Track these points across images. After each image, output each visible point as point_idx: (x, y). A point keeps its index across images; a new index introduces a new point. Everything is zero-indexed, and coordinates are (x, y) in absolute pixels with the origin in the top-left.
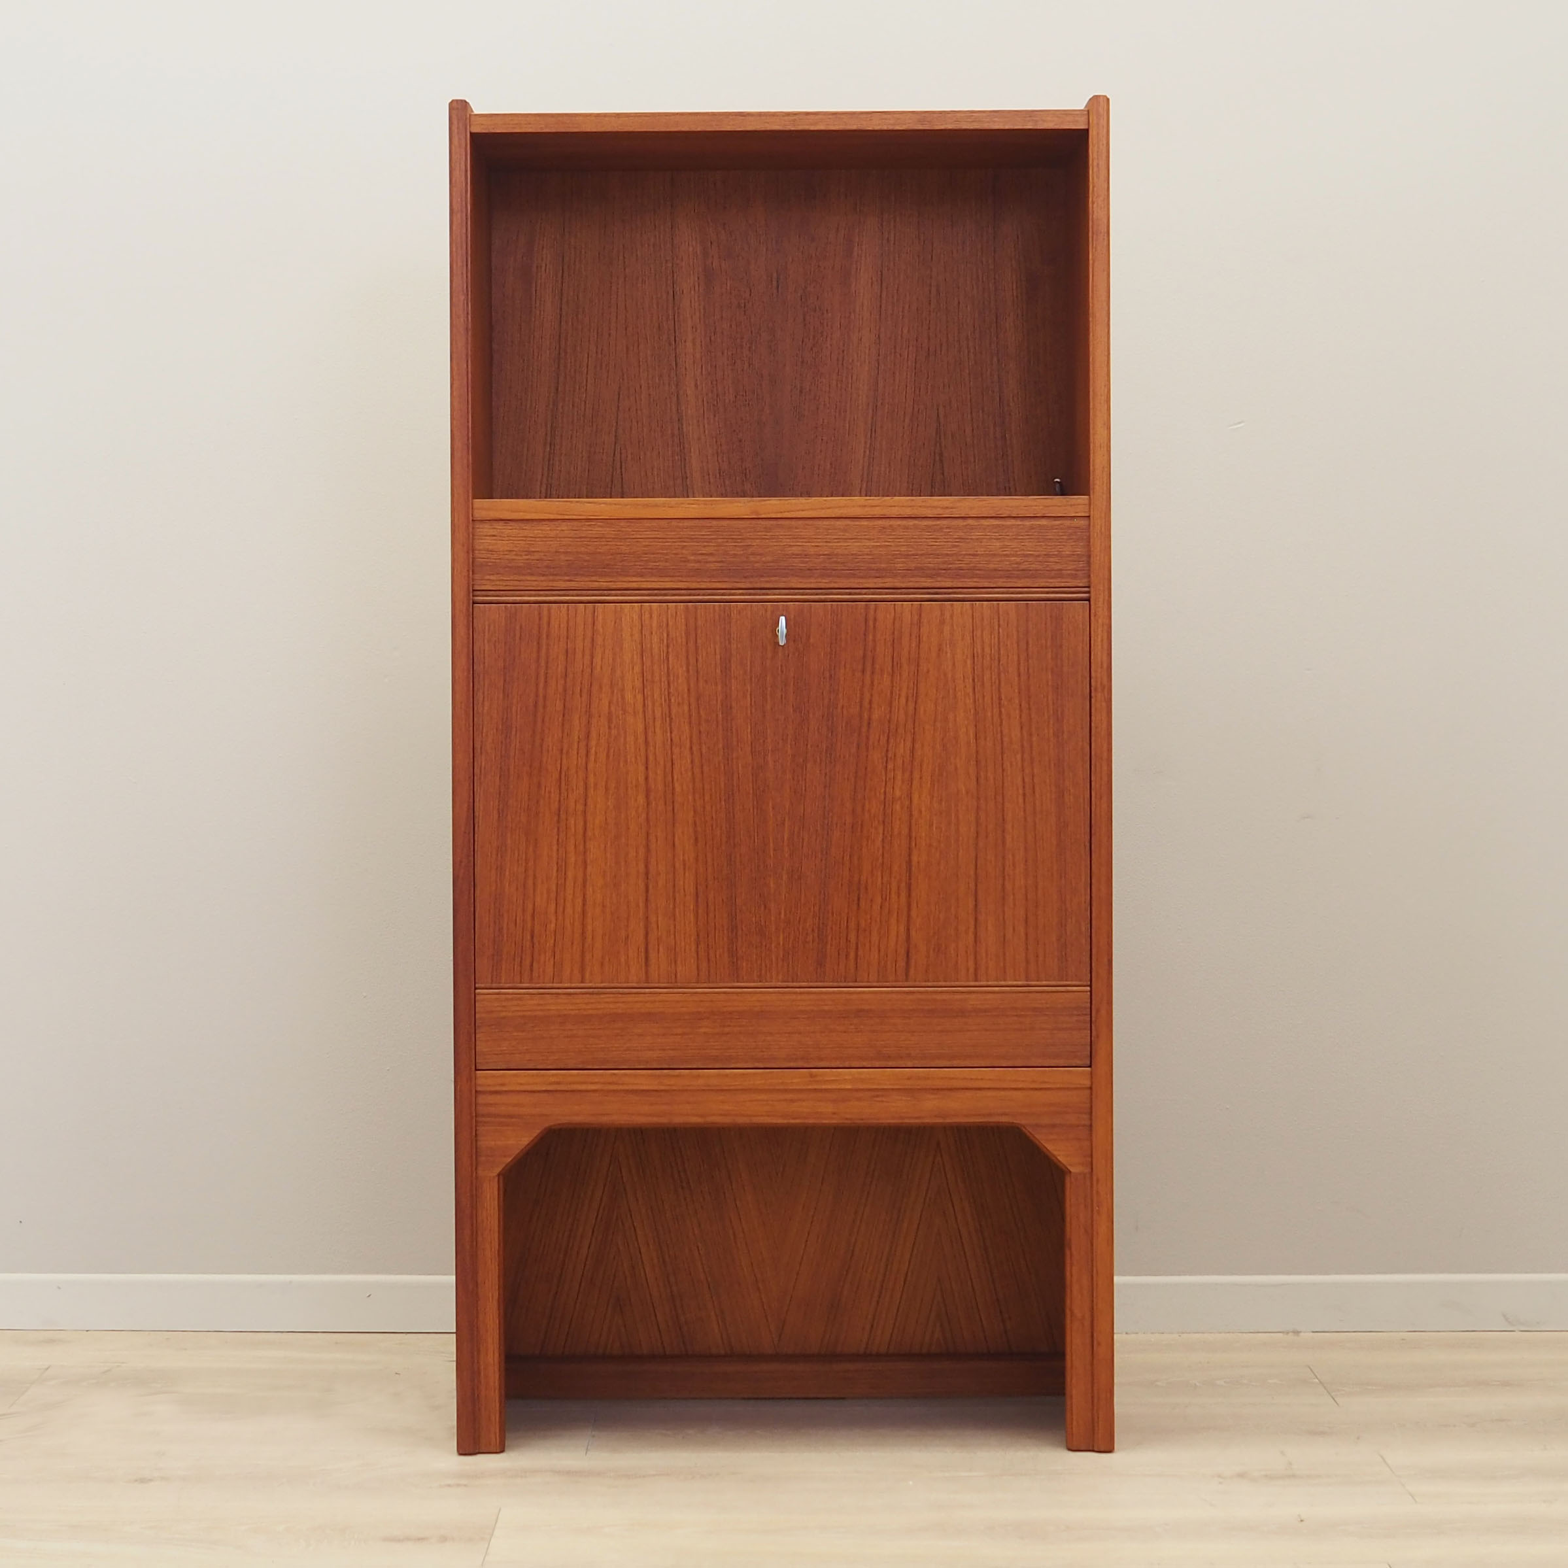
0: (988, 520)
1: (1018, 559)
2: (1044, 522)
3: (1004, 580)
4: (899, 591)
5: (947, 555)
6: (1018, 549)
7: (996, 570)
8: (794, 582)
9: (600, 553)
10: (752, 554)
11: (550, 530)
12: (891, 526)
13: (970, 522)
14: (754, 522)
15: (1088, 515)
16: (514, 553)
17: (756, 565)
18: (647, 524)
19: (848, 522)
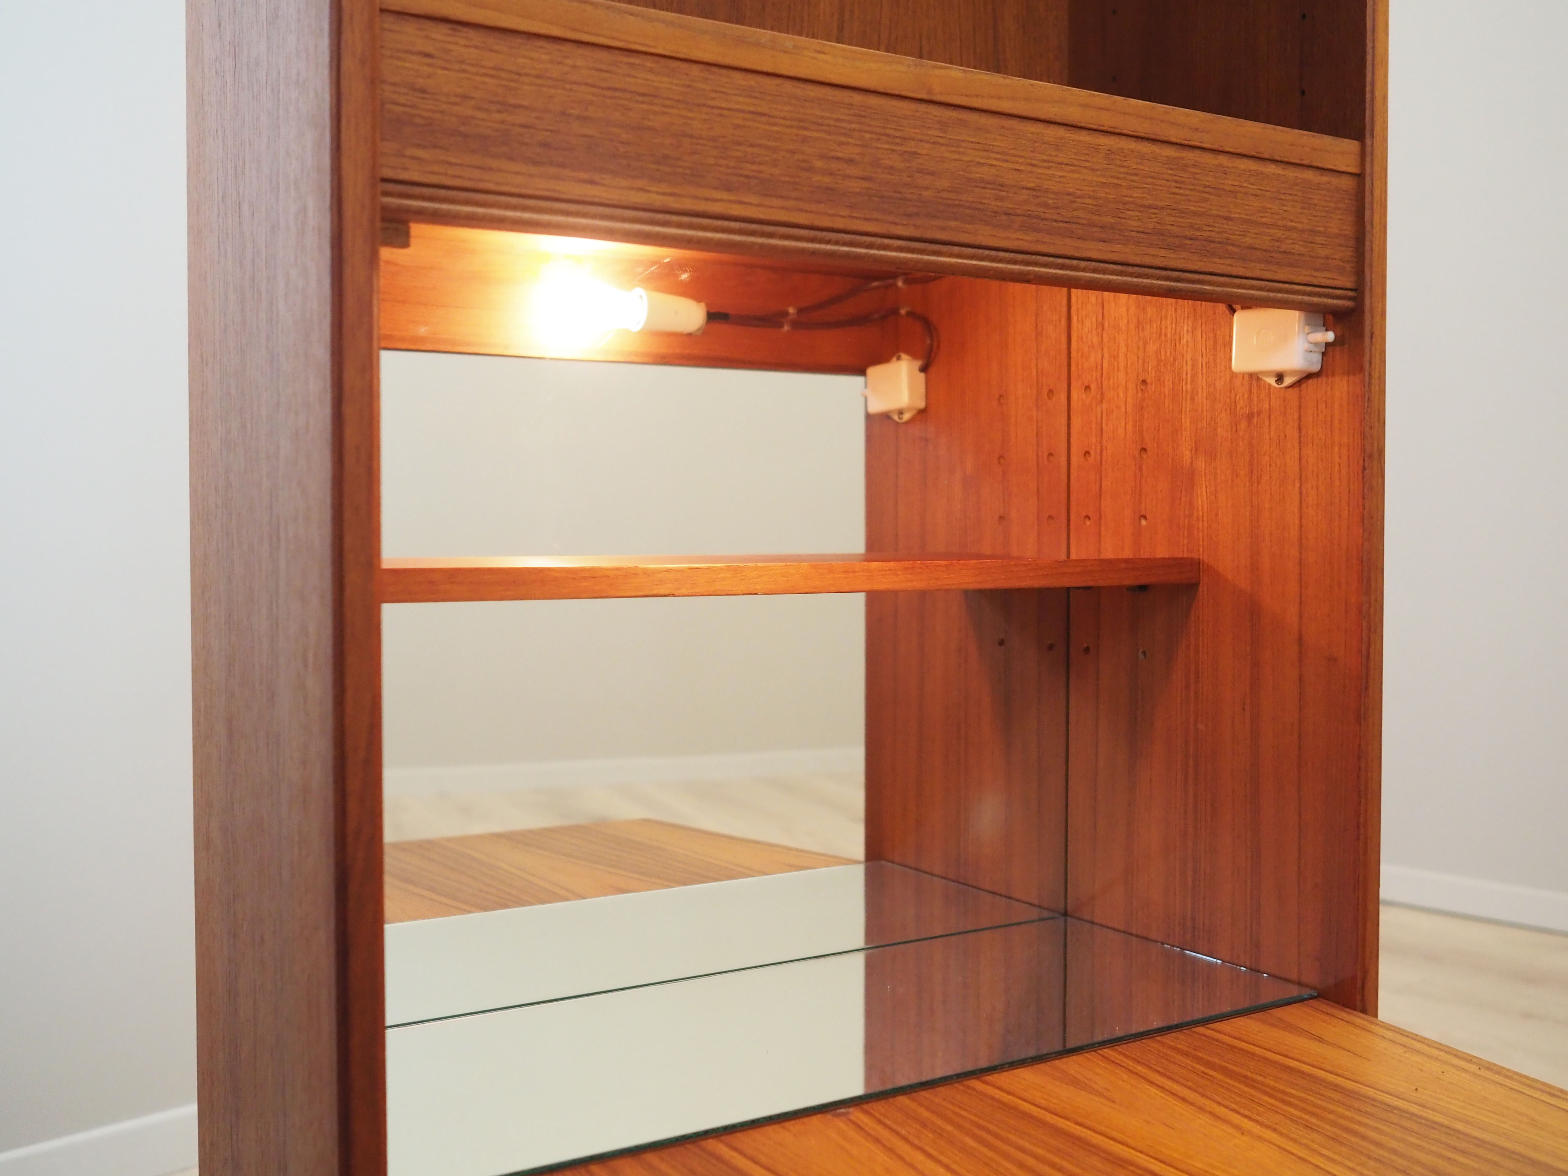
0: (1245, 160)
1: (1279, 233)
2: (1309, 175)
3: (1263, 266)
4: (1130, 269)
5: (1194, 213)
6: (1277, 217)
7: (1252, 248)
8: (984, 235)
9: (649, 128)
10: (920, 171)
11: (551, 62)
12: (1122, 149)
13: (1223, 160)
14: (923, 107)
15: (1359, 172)
16: (473, 103)
17: (926, 194)
18: (739, 79)
19: (1061, 132)
